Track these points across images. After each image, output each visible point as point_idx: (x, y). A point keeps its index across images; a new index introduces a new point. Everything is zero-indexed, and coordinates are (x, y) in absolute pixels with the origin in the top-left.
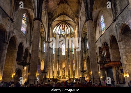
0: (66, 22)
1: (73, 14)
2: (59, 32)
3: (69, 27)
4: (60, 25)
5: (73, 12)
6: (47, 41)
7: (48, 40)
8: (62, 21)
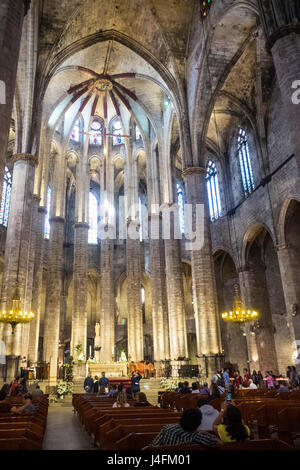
0: (114, 82)
1: (161, 41)
2: (76, 129)
3: (129, 108)
4: (85, 95)
5: (162, 27)
6: (24, 151)
7: (29, 150)
8: (100, 77)
